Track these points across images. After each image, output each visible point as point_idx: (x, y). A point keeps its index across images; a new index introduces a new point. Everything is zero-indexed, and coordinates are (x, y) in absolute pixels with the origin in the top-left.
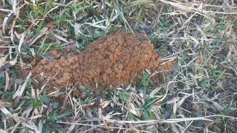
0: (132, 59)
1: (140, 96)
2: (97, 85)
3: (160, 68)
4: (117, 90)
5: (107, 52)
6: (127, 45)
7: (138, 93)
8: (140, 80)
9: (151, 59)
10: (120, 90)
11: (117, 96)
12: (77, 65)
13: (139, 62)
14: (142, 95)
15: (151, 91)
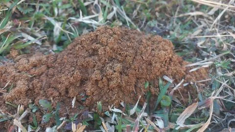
0: (138, 57)
1: (158, 127)
2: (73, 102)
3: (188, 76)
4: (112, 113)
5: (94, 46)
6: (130, 38)
7: (153, 120)
8: (156, 96)
9: (171, 60)
10: (117, 113)
11: (111, 124)
12: (43, 68)
13: (151, 64)
14: (160, 124)
15: (178, 116)
